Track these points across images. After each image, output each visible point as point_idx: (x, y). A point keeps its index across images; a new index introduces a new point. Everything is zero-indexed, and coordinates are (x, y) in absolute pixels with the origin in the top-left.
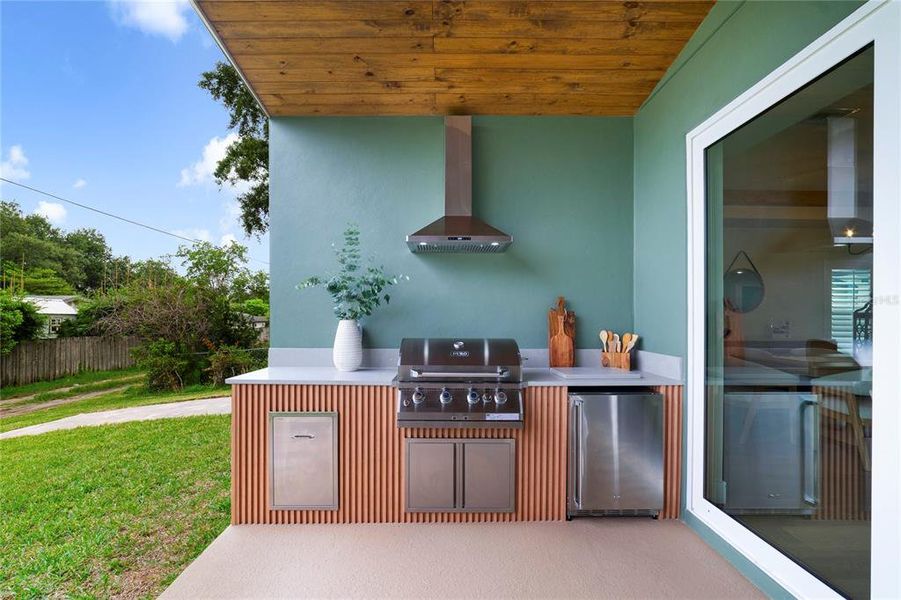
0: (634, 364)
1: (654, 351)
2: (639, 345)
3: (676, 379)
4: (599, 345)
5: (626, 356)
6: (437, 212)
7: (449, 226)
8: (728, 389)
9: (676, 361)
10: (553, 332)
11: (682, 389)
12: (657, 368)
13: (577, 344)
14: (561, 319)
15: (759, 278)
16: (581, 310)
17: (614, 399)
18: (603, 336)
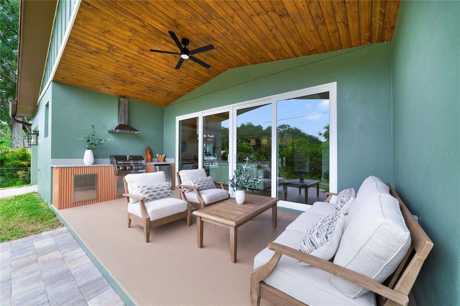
0: (164, 161)
1: (169, 158)
2: (165, 157)
3: (173, 162)
4: (156, 157)
5: (163, 159)
6: (116, 124)
7: (120, 127)
8: (182, 164)
9: (173, 159)
10: (147, 154)
11: (175, 164)
12: (169, 161)
13: (152, 157)
14: (149, 151)
15: (186, 144)
16: (153, 150)
17: (157, 167)
18: (157, 155)
